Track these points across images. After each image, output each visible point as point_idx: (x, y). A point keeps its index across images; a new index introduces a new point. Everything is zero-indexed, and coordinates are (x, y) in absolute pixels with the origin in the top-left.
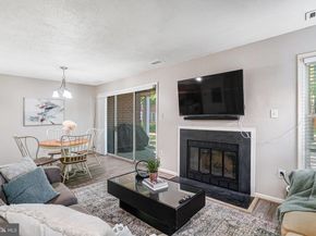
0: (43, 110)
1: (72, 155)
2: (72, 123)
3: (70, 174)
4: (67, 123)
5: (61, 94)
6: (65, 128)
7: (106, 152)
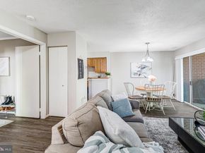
0: (140, 69)
1: (154, 97)
2: (153, 77)
3: (151, 108)
4: (150, 77)
5: (146, 60)
6: (149, 80)
7: (182, 101)
